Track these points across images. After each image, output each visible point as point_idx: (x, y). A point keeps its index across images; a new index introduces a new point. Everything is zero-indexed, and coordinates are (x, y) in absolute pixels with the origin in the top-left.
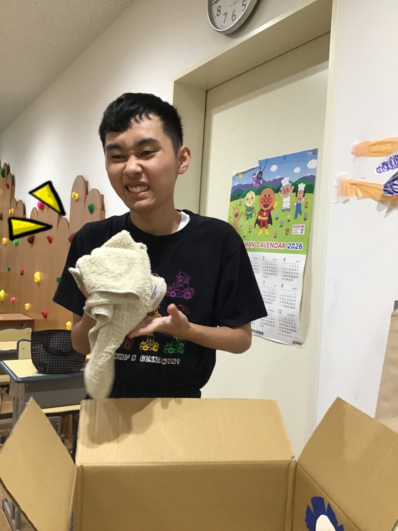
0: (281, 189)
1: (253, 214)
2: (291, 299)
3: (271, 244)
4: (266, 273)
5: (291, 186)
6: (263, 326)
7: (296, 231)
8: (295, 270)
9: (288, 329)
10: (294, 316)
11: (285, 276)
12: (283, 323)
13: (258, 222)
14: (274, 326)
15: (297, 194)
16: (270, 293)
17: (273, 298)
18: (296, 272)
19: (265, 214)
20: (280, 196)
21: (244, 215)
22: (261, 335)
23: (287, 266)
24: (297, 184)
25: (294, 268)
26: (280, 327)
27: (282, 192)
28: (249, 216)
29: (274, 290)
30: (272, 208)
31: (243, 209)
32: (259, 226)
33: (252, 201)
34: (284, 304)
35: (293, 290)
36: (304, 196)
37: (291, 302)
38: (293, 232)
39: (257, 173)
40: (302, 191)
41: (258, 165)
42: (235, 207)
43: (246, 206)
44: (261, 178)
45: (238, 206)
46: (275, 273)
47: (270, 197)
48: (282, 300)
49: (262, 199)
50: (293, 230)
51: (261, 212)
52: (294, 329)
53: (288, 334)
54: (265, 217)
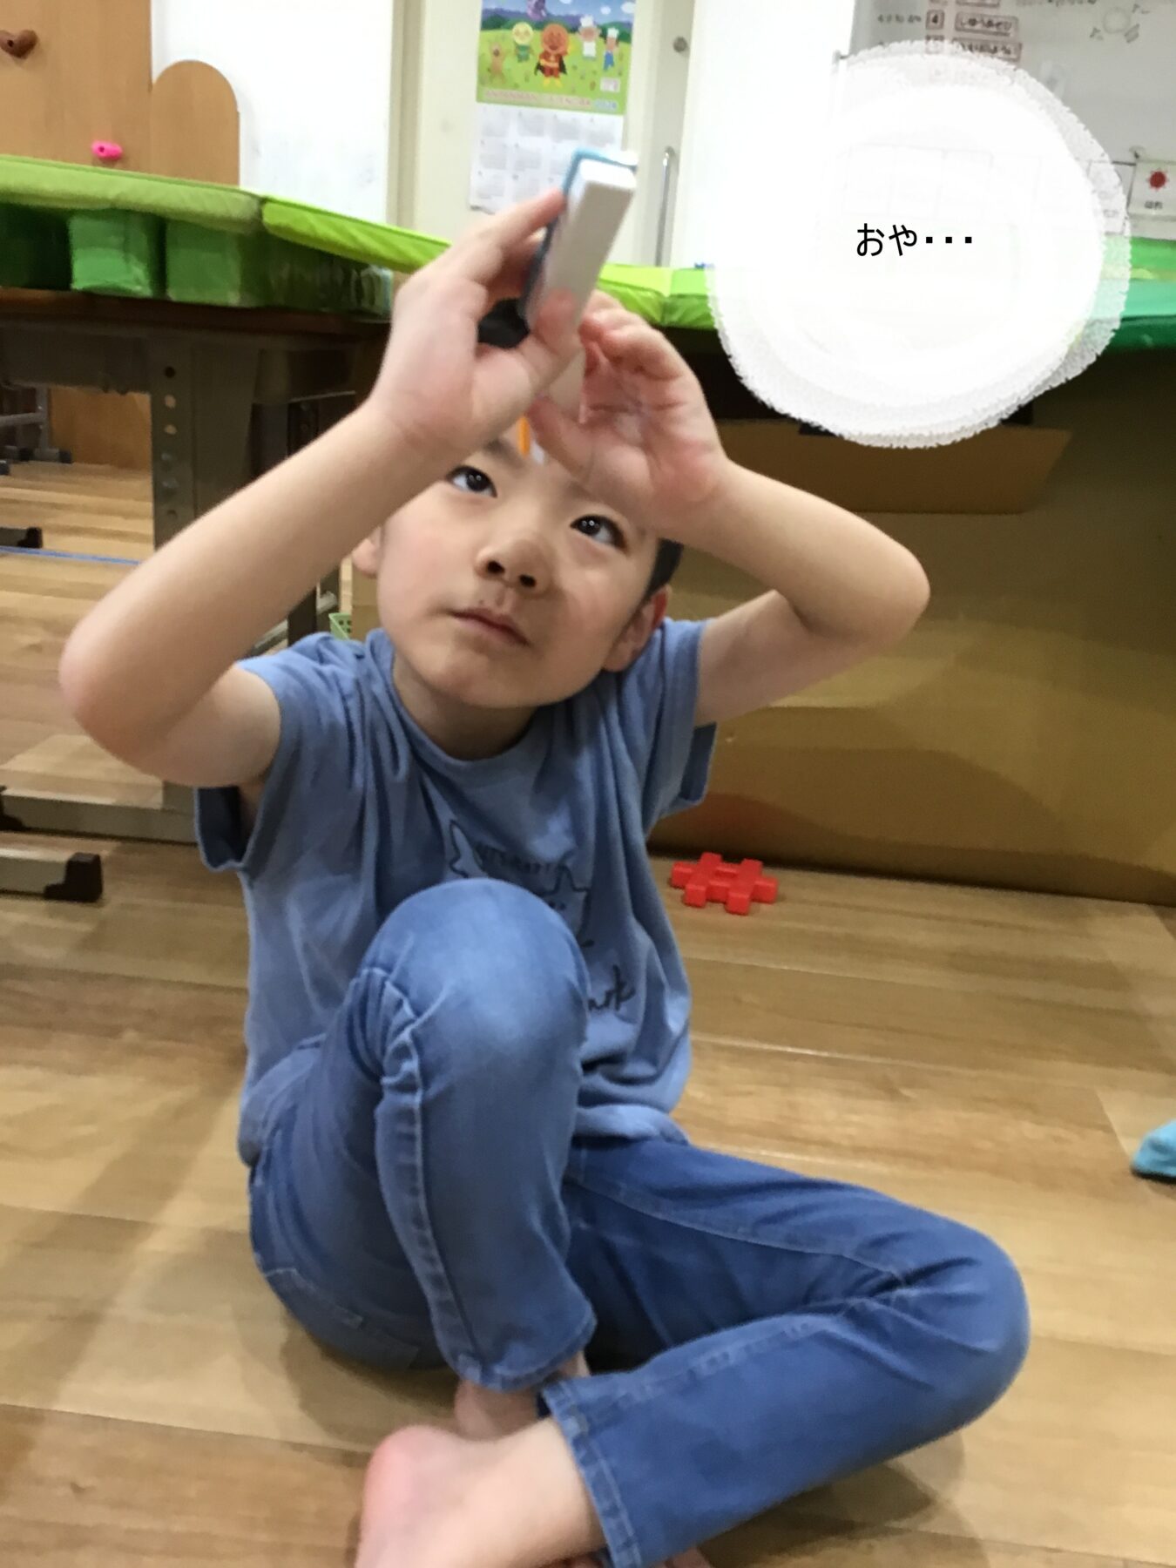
0: (580, 29)
1: (531, 57)
3: (567, 98)
5: (596, 29)
7: (606, 86)
13: (540, 67)
15: (605, 40)
19: (552, 58)
20: (578, 38)
21: (511, 54)
23: (596, 129)
27: (582, 34)
28: (521, 59)
30: (566, 53)
31: (508, 47)
32: (544, 73)
33: (526, 37)
36: (616, 44)
38: (601, 87)
40: (613, 38)
42: (492, 41)
43: (516, 44)
44: (543, 8)
45: (499, 41)
47: (560, 36)
49: (545, 37)
50: (601, 84)
51: (545, 55)
54: (554, 62)
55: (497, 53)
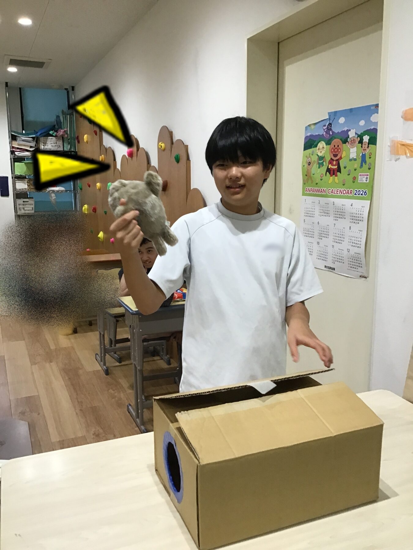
0: (349, 140)
1: (324, 163)
2: (358, 239)
3: (340, 190)
4: (336, 217)
5: (357, 138)
6: (334, 263)
7: (362, 179)
8: (361, 214)
9: (355, 265)
10: (360, 254)
11: (352, 219)
12: (351, 260)
13: (328, 170)
14: (343, 263)
15: (362, 145)
16: (340, 234)
17: (343, 239)
18: (362, 216)
19: (334, 163)
20: (347, 146)
21: (316, 163)
22: (333, 271)
23: (354, 211)
24: (362, 136)
25: (360, 213)
26: (349, 264)
27: (349, 143)
28: (320, 165)
29: (343, 232)
30: (341, 158)
31: (315, 158)
32: (330, 174)
33: (323, 151)
34: (351, 244)
35: (359, 232)
36: (368, 147)
37: (357, 242)
38: (359, 180)
39: (327, 124)
40: (366, 142)
41: (328, 117)
42: (308, 156)
43: (317, 155)
44: (331, 129)
45: (311, 155)
46: (344, 217)
47: (339, 147)
48: (350, 241)
49: (332, 149)
50: (359, 178)
51: (331, 161)
52: (360, 265)
53: (356, 270)
54: (335, 165)
55: (309, 164)
